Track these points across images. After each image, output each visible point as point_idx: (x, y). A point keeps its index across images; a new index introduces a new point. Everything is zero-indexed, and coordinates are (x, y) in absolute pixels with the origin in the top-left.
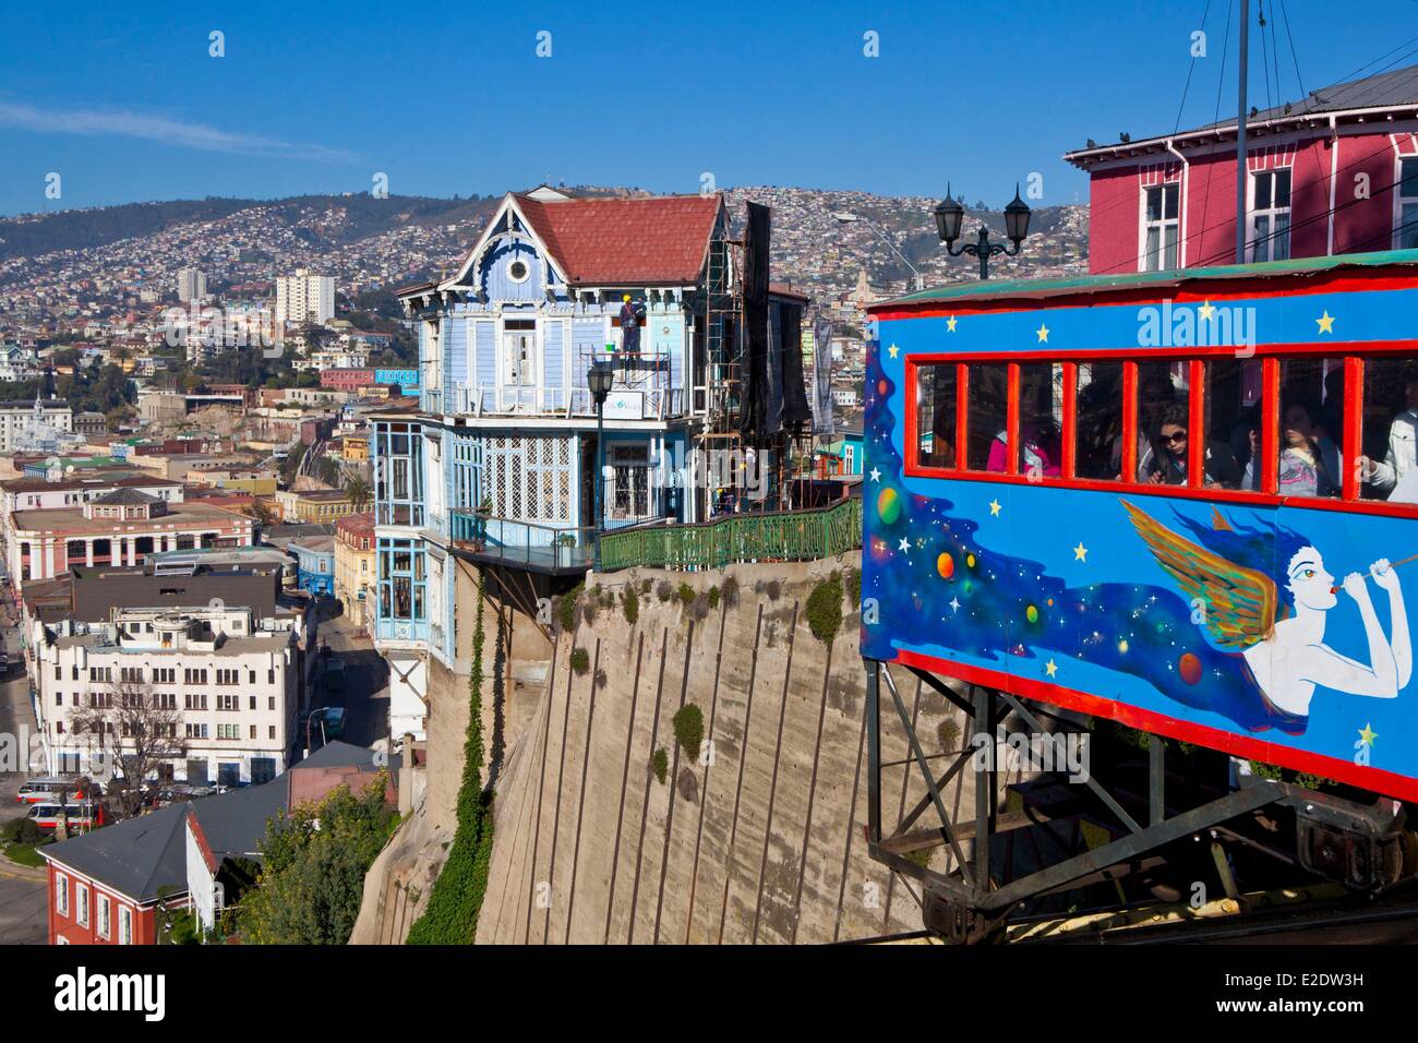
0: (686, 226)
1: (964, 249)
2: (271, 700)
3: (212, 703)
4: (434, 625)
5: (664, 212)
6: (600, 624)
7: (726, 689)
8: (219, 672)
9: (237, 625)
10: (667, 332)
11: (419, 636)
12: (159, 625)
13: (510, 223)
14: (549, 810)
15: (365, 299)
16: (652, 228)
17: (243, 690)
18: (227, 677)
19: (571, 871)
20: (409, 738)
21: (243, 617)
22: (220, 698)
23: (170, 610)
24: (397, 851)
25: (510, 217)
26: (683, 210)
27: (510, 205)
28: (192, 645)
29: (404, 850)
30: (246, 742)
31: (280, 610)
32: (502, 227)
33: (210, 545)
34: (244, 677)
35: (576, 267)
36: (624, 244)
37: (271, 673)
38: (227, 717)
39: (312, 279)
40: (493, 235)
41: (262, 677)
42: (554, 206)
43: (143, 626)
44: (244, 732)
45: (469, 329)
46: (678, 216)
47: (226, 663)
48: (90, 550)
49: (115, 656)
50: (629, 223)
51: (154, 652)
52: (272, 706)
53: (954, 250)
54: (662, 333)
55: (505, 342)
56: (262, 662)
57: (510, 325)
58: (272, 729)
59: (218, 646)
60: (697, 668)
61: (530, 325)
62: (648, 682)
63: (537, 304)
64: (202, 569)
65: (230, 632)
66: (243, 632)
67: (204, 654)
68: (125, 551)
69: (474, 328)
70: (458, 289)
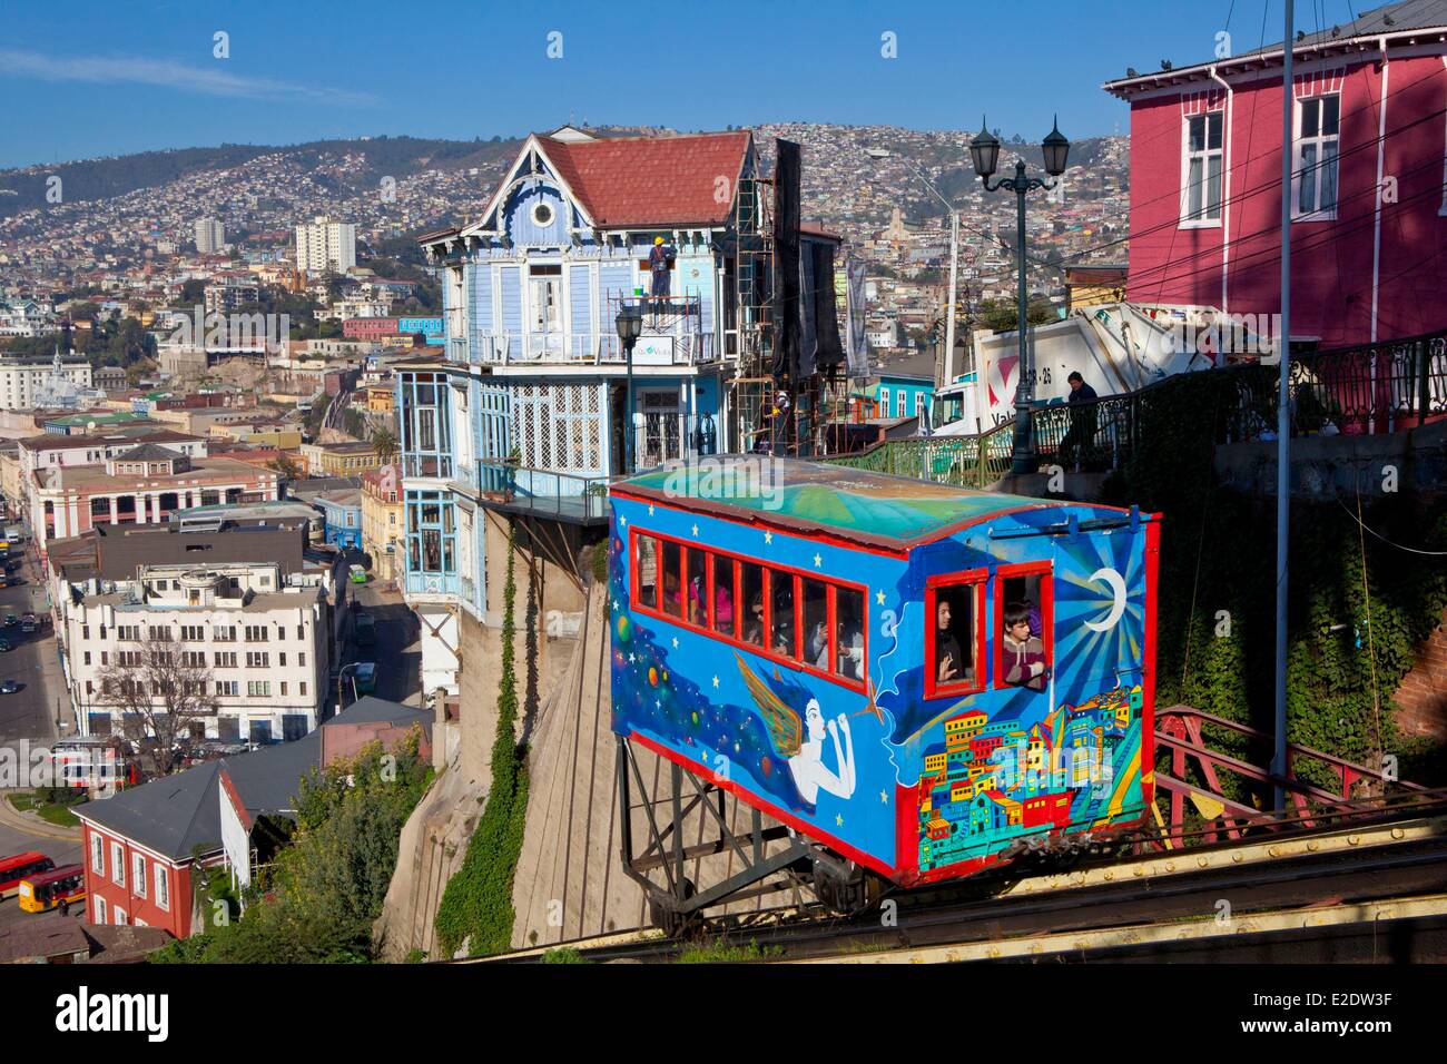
0: (715, 165)
1: (1000, 184)
2: (301, 656)
3: (242, 660)
4: (464, 578)
5: (691, 151)
8: (248, 628)
9: (265, 581)
10: (696, 275)
11: (449, 589)
12: (186, 582)
13: (533, 166)
14: (584, 763)
15: (386, 246)
16: (680, 168)
17: (272, 647)
18: (256, 634)
19: (608, 824)
20: (442, 693)
21: (271, 572)
22: (249, 655)
23: (196, 567)
24: (432, 806)
25: (533, 159)
26: (711, 149)
27: (533, 146)
28: (220, 602)
29: (440, 805)
30: (277, 698)
31: (308, 565)
32: (525, 169)
33: (235, 501)
34: (273, 633)
35: (602, 209)
36: (650, 185)
37: (301, 629)
38: (258, 674)
39: (331, 226)
40: (516, 177)
41: (292, 633)
42: (579, 147)
43: (170, 584)
44: (275, 689)
45: (493, 275)
46: (705, 155)
47: (255, 619)
48: (114, 507)
49: (143, 614)
50: (656, 162)
51: (182, 610)
52: (302, 663)
53: (990, 185)
54: (691, 275)
55: (531, 288)
56: (291, 618)
57: (536, 270)
58: (303, 685)
59: (246, 602)
61: (556, 270)
63: (563, 248)
64: (228, 525)
65: (257, 588)
66: (271, 588)
67: (231, 610)
68: (148, 506)
69: (499, 275)
70: (481, 234)
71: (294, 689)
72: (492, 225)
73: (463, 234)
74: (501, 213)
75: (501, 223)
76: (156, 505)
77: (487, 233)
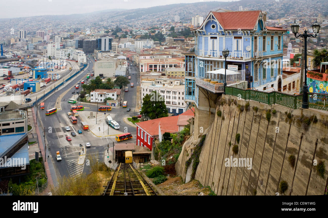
6: (224, 106)
7: (246, 130)
9: (177, 83)
10: (247, 40)
11: (193, 99)
13: (211, 17)
14: (212, 144)
20: (193, 119)
26: (252, 14)
27: (211, 13)
29: (189, 143)
35: (226, 26)
37: (183, 93)
40: (208, 20)
41: (181, 93)
42: (222, 13)
43: (160, 82)
45: (203, 38)
46: (250, 15)
47: (174, 90)
48: (153, 67)
49: (154, 88)
50: (239, 17)
51: (161, 87)
55: (210, 41)
56: (181, 91)
57: (212, 38)
58: (183, 103)
60: (240, 123)
61: (216, 38)
62: (231, 122)
63: (218, 34)
67: (170, 89)
68: (159, 67)
69: (204, 38)
70: (200, 30)
71: (181, 104)
72: (202, 29)
73: (196, 30)
74: (204, 26)
75: (204, 28)
76: (161, 67)
77: (201, 30)
